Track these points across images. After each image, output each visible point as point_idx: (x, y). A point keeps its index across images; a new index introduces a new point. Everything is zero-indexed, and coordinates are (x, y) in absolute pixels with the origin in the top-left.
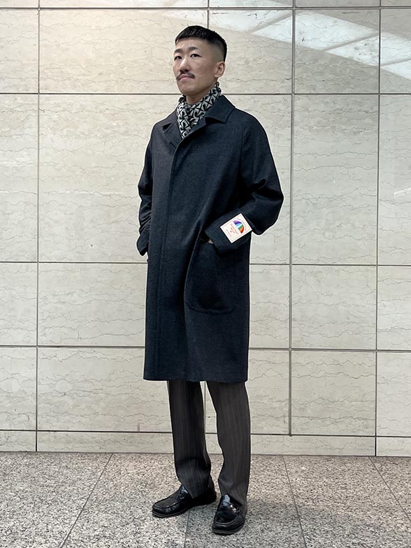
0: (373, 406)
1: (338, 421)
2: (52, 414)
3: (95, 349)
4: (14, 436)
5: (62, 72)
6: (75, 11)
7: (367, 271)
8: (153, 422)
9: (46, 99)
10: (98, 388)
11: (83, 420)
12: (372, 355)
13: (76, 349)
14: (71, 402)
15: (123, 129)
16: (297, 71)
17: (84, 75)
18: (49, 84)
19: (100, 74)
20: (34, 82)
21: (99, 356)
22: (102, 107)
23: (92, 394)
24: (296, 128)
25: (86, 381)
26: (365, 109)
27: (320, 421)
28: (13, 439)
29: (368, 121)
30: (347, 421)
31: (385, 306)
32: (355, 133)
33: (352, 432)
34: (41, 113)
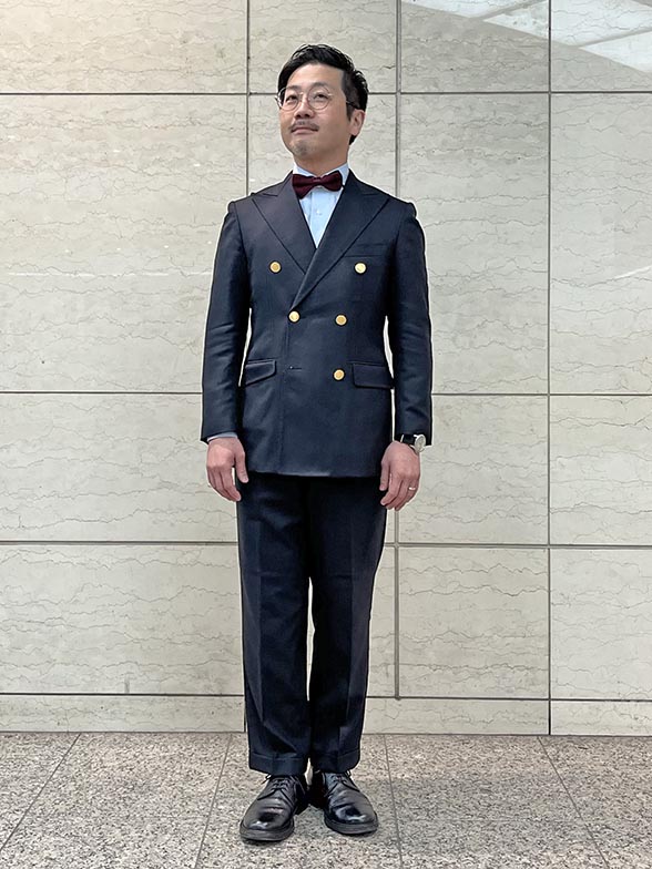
0: (544, 645)
1: (482, 671)
3: (48, 546)
7: (531, 404)
8: (153, 676)
10: (53, 614)
11: (29, 673)
12: (542, 553)
15: (97, 157)
16: (406, 52)
17: (30, 60)
19: (57, 60)
21: (57, 558)
22: (60, 117)
23: (44, 627)
24: (404, 154)
25: (33, 603)
26: (525, 119)
27: (450, 672)
29: (531, 139)
30: (498, 672)
31: (563, 466)
33: (508, 691)
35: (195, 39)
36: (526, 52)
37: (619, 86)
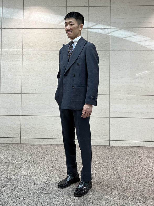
0: (109, 132)
1: (99, 136)
2: (24, 134)
3: (36, 116)
4: (15, 139)
5: (29, 45)
6: (32, 29)
7: (107, 96)
8: (51, 136)
9: (25, 51)
10: (36, 127)
11: (33, 135)
12: (108, 118)
13: (31, 116)
14: (29, 131)
15: (44, 59)
17: (34, 45)
18: (25, 48)
19: (38, 45)
20: (22, 47)
21: (37, 118)
22: (38, 54)
23: (35, 129)
25: (33, 125)
26: (106, 54)
27: (94, 136)
28: (14, 140)
29: (107, 57)
30: (102, 136)
31: (112, 105)
32: (104, 60)
33: (103, 139)
34: (23, 55)
35: (58, 42)
36: (106, 44)
37: (120, 49)
